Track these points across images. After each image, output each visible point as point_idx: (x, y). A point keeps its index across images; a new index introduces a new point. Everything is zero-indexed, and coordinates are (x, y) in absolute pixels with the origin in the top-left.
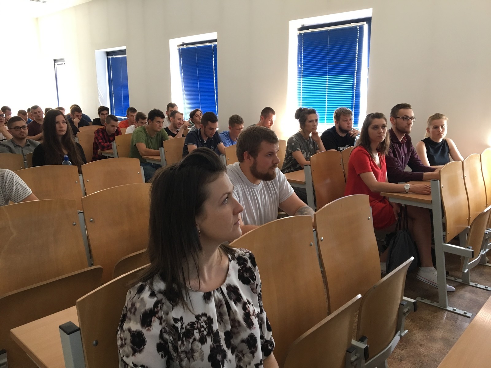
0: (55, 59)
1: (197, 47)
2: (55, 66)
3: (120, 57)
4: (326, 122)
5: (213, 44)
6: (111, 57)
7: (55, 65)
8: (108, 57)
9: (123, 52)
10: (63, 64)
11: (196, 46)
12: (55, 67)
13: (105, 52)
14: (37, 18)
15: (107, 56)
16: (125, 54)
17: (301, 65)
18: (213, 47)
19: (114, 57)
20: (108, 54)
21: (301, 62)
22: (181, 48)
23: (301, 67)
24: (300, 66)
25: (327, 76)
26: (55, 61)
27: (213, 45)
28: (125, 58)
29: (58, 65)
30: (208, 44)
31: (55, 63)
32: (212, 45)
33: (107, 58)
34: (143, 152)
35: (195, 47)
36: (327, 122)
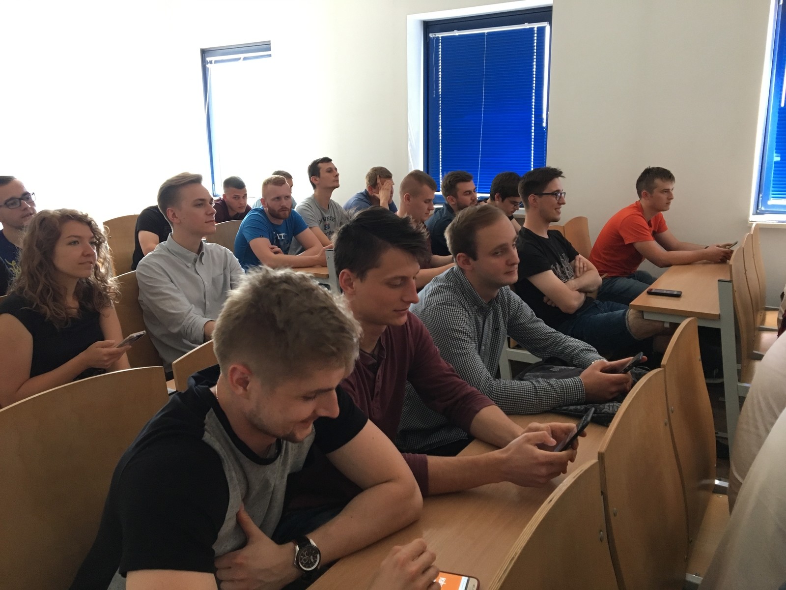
0: (204, 47)
2: (207, 65)
3: (484, 33)
6: (440, 35)
7: (204, 62)
8: (431, 35)
10: (239, 59)
12: (205, 69)
13: (418, 22)
19: (456, 33)
20: (428, 26)
26: (204, 52)
29: (216, 62)
31: (208, 59)
33: (427, 40)
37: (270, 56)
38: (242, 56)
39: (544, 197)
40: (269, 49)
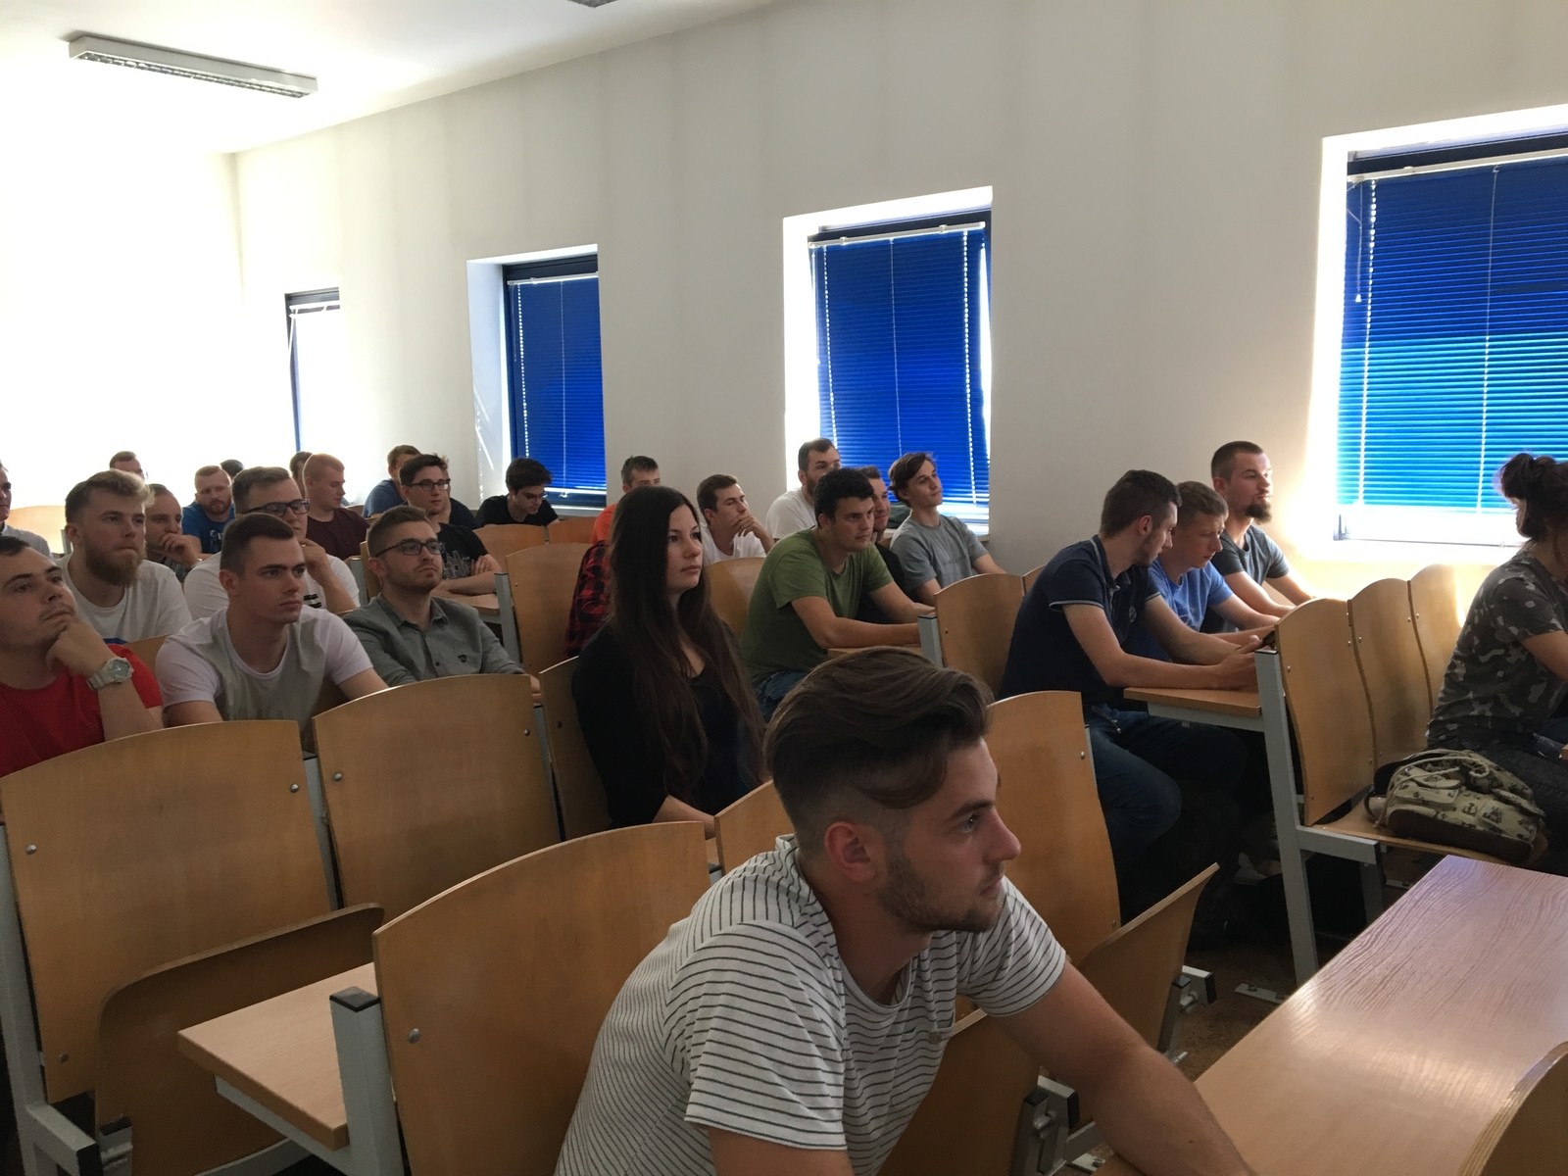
0: (291, 291)
1: (895, 240)
2: (291, 316)
3: (559, 283)
4: (1479, 503)
5: (965, 230)
6: (519, 283)
7: (289, 311)
8: (509, 283)
9: (588, 263)
10: (322, 308)
11: (891, 237)
12: (289, 320)
13: (498, 266)
14: (233, 158)
15: (505, 280)
16: (594, 269)
17: (1364, 297)
18: (965, 238)
19: (535, 282)
20: (509, 272)
21: (1364, 284)
22: (825, 245)
23: (1364, 303)
24: (1358, 299)
25: (1484, 334)
26: (290, 299)
27: (966, 234)
28: (595, 282)
29: (301, 311)
30: (944, 230)
31: (292, 308)
32: (962, 232)
33: (506, 288)
34: (831, 634)
35: (888, 241)
36: (1483, 506)
37: (338, 307)
38: (325, 304)
39: (414, 488)
40: (337, 298)
